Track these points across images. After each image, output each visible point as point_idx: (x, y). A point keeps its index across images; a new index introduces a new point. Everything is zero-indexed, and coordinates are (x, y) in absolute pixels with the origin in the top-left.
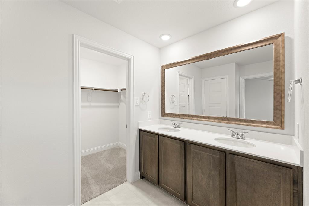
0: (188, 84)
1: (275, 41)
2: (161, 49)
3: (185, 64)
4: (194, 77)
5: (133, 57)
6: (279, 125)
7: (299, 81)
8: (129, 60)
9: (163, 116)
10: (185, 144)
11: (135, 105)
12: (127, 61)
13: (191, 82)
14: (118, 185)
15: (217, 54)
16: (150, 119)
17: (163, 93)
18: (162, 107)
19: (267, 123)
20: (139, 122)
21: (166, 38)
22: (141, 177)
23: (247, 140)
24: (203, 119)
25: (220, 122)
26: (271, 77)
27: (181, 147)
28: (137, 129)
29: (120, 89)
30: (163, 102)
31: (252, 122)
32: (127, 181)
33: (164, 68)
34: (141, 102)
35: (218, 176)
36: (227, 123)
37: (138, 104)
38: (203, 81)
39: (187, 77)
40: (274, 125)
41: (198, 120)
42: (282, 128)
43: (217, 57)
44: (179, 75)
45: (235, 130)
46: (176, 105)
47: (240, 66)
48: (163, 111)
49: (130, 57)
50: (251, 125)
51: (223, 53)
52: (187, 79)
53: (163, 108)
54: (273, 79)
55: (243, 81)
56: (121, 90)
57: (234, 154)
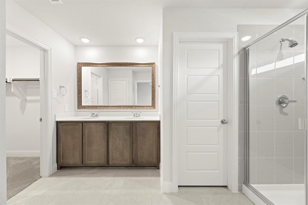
0: (97, 81)
1: (152, 65)
2: (77, 47)
3: (102, 66)
4: (102, 77)
5: (50, 48)
6: (153, 107)
7: (159, 86)
8: (45, 51)
9: (78, 108)
10: (107, 124)
11: (53, 98)
12: (43, 52)
13: (100, 80)
14: (31, 184)
15: (125, 64)
16: (66, 112)
17: (79, 88)
18: (78, 101)
19: (149, 106)
20: (56, 114)
21: (85, 41)
22: (59, 168)
23: (141, 117)
24: (116, 108)
25: (127, 109)
26: (150, 83)
27: (104, 127)
28: (54, 121)
29: (10, 79)
30: (80, 96)
31: (143, 107)
32: (41, 177)
33: (80, 65)
34: (58, 95)
35: (129, 138)
36: (131, 109)
37: (55, 97)
38: (109, 80)
39: (96, 75)
40: (152, 107)
41: (112, 109)
42: (155, 108)
43: (125, 66)
44: (92, 73)
45: (135, 112)
46: (89, 100)
47: (134, 73)
48: (79, 104)
49: (48, 49)
50: (143, 109)
51: (128, 65)
52: (96, 77)
53: (80, 102)
54: (151, 84)
55: (136, 83)
56: (13, 80)
57: (136, 122)
